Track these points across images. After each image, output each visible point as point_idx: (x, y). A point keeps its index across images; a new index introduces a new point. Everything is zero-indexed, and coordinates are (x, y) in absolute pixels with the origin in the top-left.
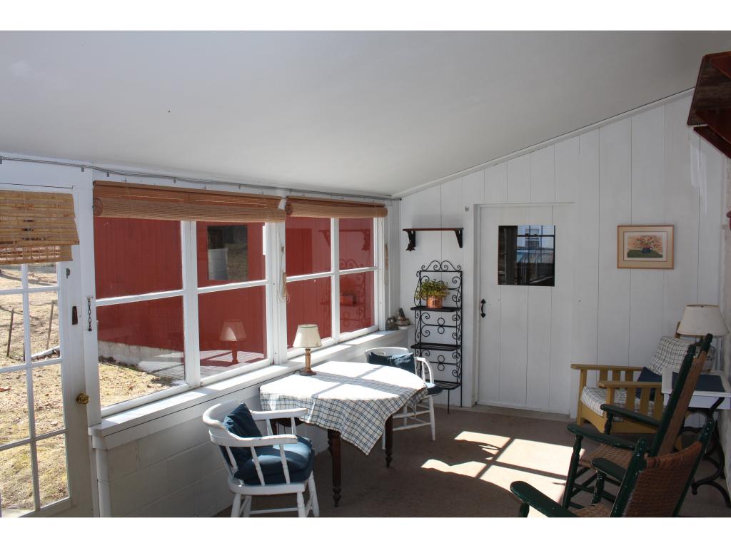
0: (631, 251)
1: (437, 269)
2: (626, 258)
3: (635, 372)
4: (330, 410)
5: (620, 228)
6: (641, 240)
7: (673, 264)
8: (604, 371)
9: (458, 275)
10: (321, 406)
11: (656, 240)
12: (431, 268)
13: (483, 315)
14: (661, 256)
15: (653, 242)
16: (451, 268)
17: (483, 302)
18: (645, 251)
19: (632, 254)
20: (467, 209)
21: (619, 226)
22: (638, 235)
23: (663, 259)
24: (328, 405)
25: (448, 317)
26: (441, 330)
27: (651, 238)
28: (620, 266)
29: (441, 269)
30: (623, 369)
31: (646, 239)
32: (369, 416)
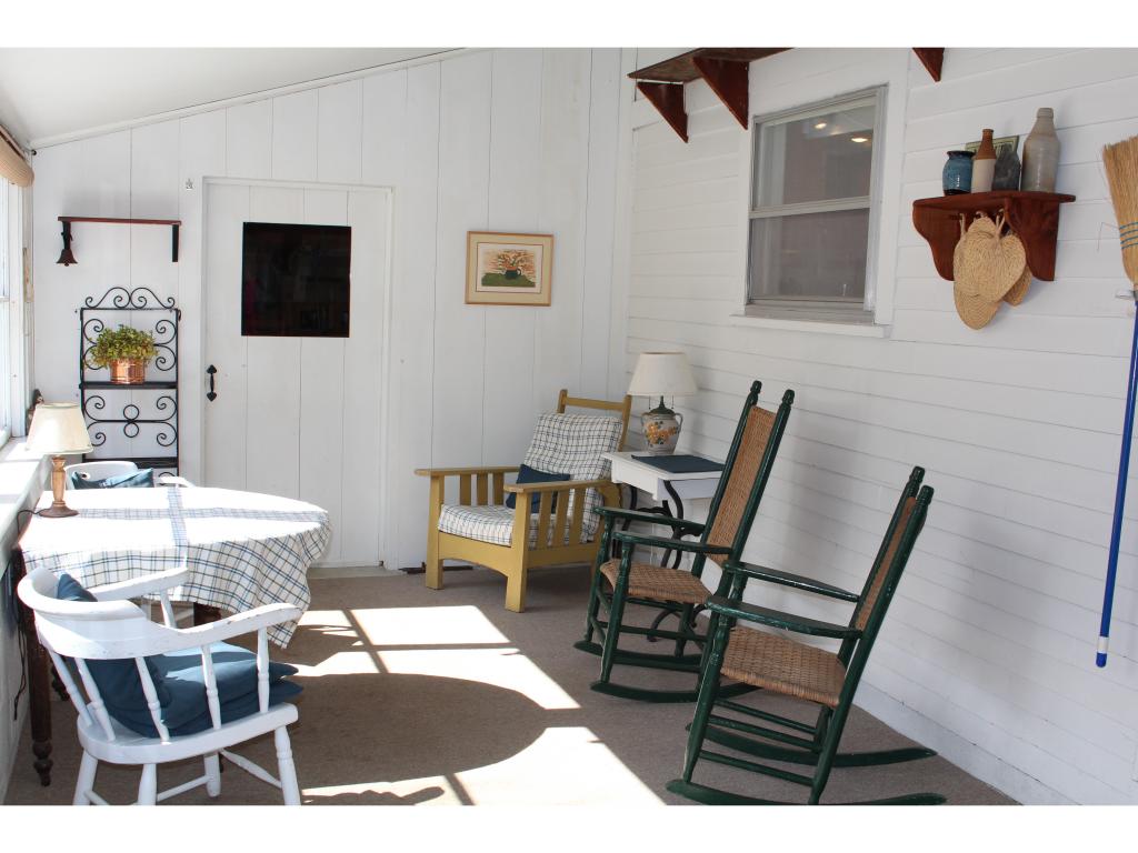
0: (488, 275)
1: (121, 304)
2: (480, 287)
3: (506, 475)
4: (217, 565)
5: (472, 236)
6: (503, 258)
7: (550, 298)
8: (465, 476)
9: (172, 316)
10: (197, 561)
11: (524, 257)
12: (109, 303)
13: (212, 396)
14: (532, 285)
15: (521, 261)
16: (152, 303)
17: (212, 370)
18: (511, 275)
19: (489, 280)
20: (190, 184)
21: (470, 233)
22: (500, 249)
23: (536, 289)
24: (213, 557)
25: (146, 401)
26: (131, 429)
27: (519, 254)
28: (471, 300)
29: (129, 303)
30: (490, 471)
31: (512, 256)
32: (287, 569)
